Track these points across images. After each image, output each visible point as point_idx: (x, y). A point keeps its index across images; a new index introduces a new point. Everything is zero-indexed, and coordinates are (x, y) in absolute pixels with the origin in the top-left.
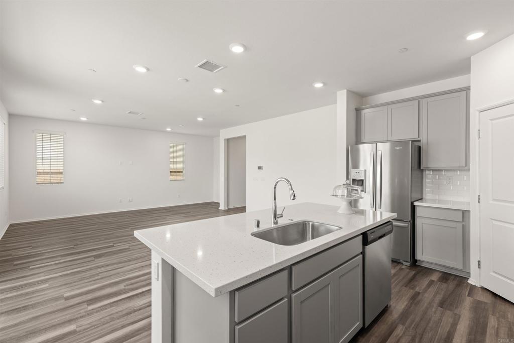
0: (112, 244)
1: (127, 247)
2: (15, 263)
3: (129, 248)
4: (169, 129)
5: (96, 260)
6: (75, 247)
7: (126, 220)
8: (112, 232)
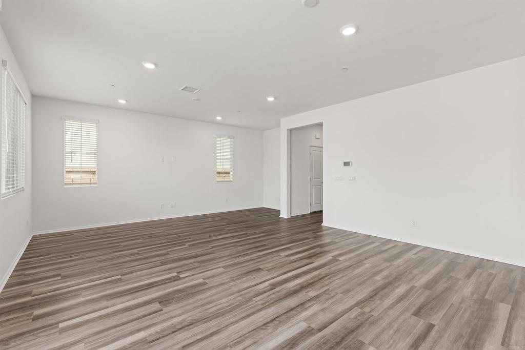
0: (175, 274)
1: (201, 280)
2: (37, 312)
3: (205, 284)
4: (219, 118)
5: (165, 310)
6: (123, 277)
7: (175, 231)
8: (165, 251)
